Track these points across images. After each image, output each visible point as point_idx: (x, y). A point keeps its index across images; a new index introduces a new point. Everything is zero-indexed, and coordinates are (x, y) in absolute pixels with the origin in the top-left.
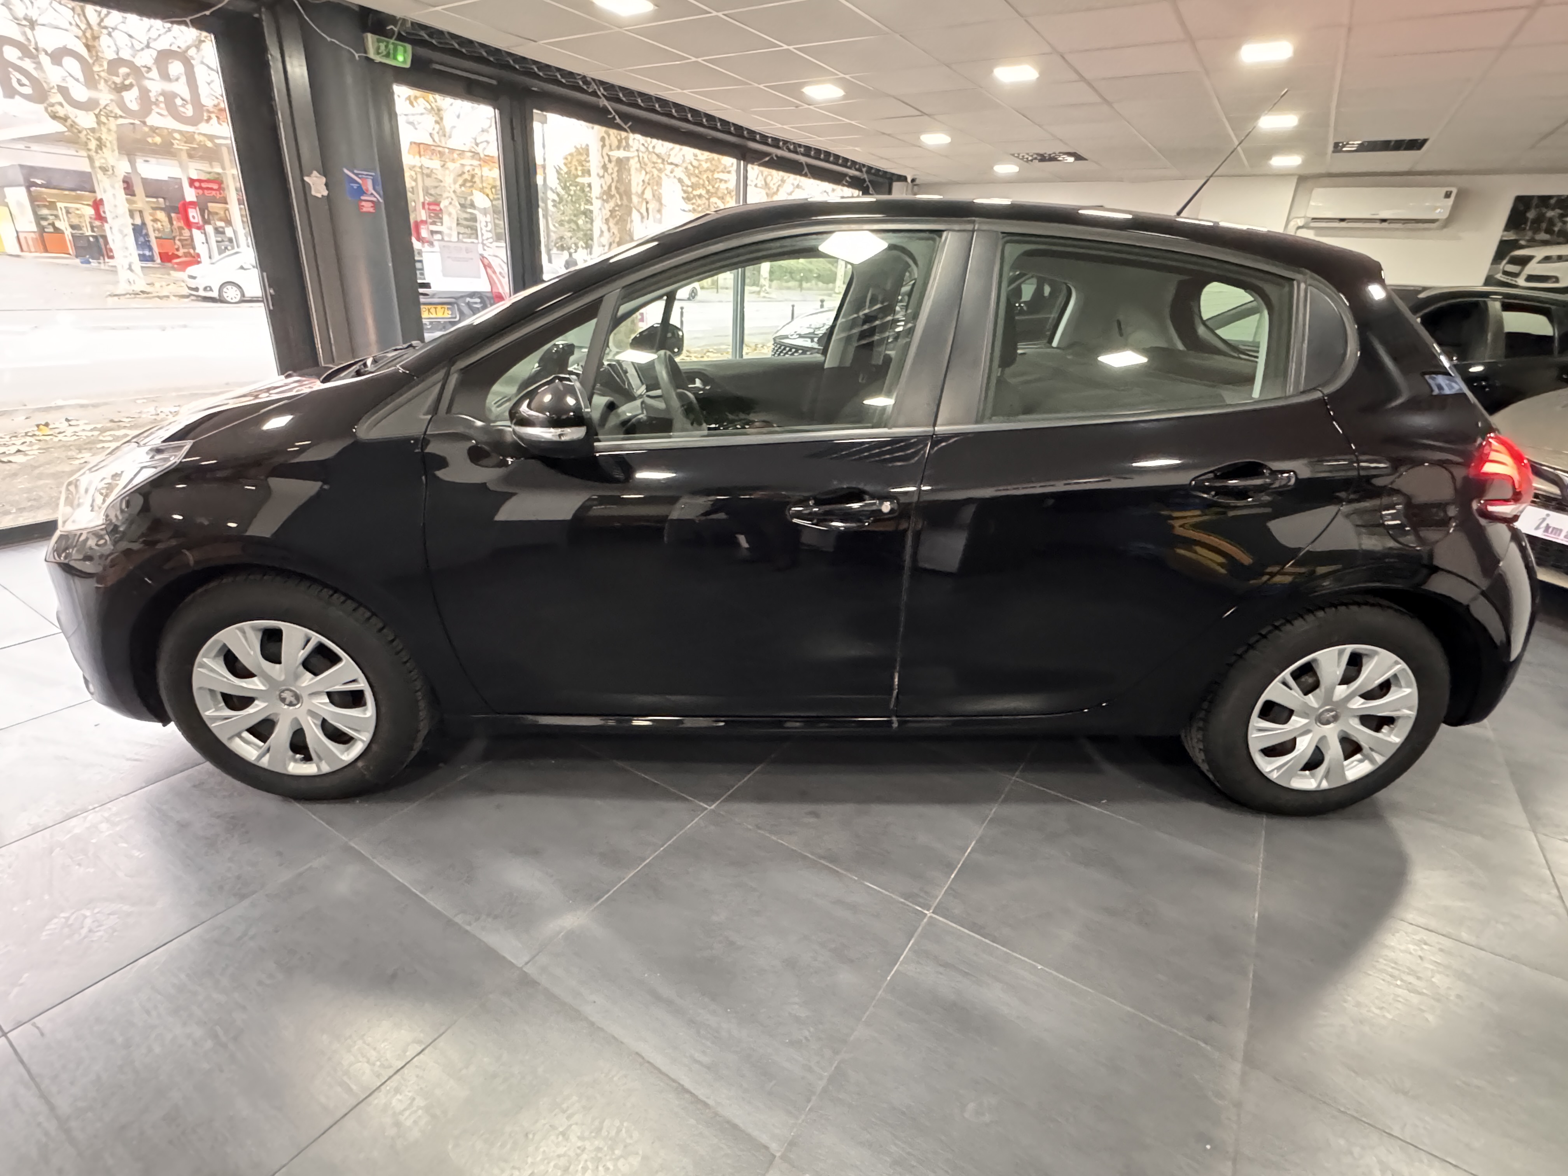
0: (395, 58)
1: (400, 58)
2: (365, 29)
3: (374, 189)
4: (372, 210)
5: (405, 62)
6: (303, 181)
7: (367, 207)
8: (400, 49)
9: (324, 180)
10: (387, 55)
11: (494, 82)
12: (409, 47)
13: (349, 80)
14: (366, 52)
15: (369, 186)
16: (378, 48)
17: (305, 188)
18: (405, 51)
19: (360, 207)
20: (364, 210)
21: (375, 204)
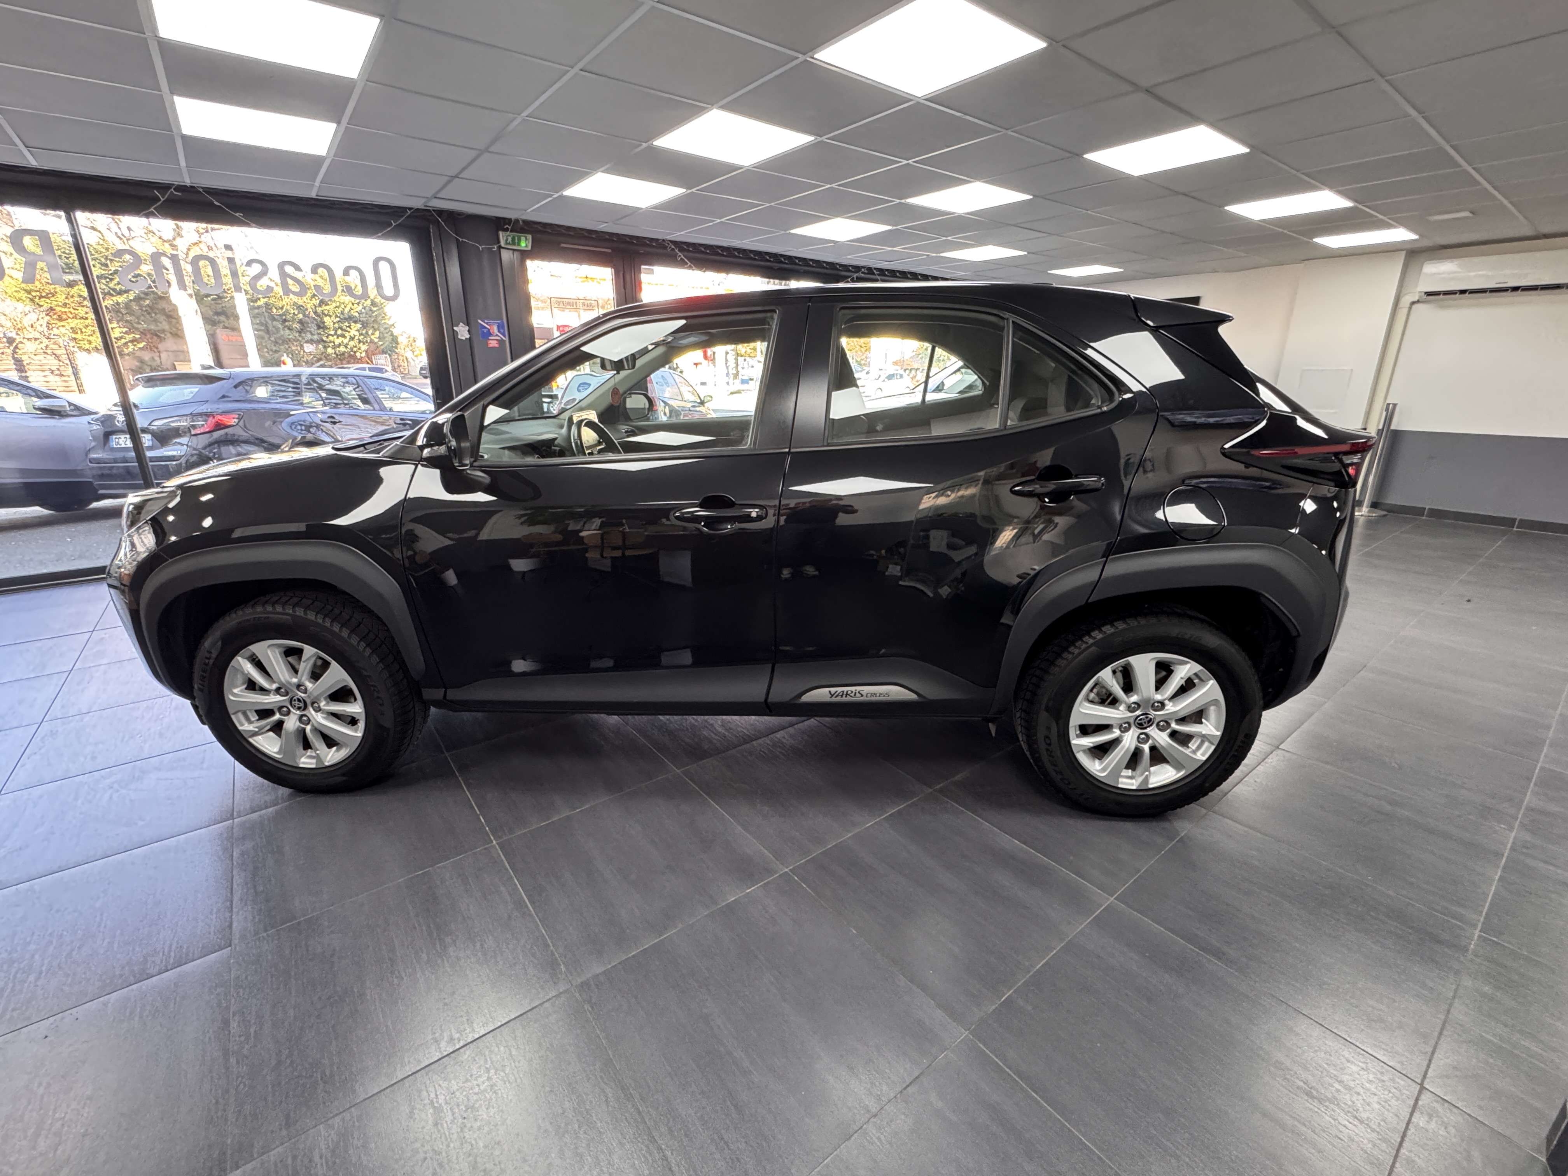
0: (519, 244)
1: (523, 244)
2: (499, 229)
3: (499, 331)
4: (497, 345)
5: (526, 246)
6: (453, 330)
7: (493, 344)
8: (523, 239)
9: (467, 328)
10: (513, 243)
11: (609, 251)
12: (530, 237)
13: (486, 262)
14: (499, 242)
15: (495, 329)
16: (507, 240)
17: (455, 334)
18: (526, 239)
19: (487, 344)
20: (491, 346)
21: (501, 342)
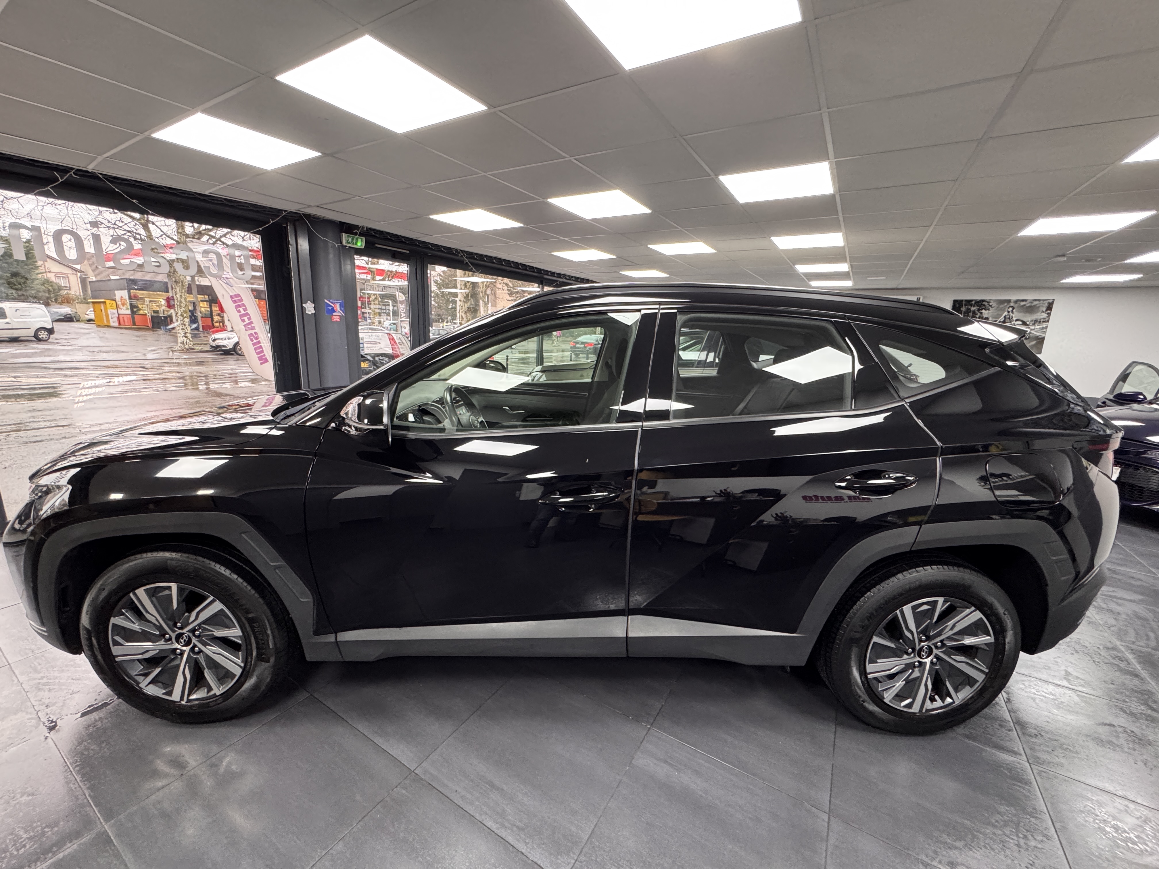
0: (356, 244)
2: (342, 231)
3: (341, 309)
4: (338, 320)
5: (361, 245)
6: (302, 307)
10: (353, 243)
11: (408, 252)
12: (364, 239)
13: (331, 256)
14: (341, 242)
15: (338, 307)
16: (348, 240)
17: (303, 309)
18: (362, 241)
19: (331, 318)
20: (334, 320)
21: (341, 317)
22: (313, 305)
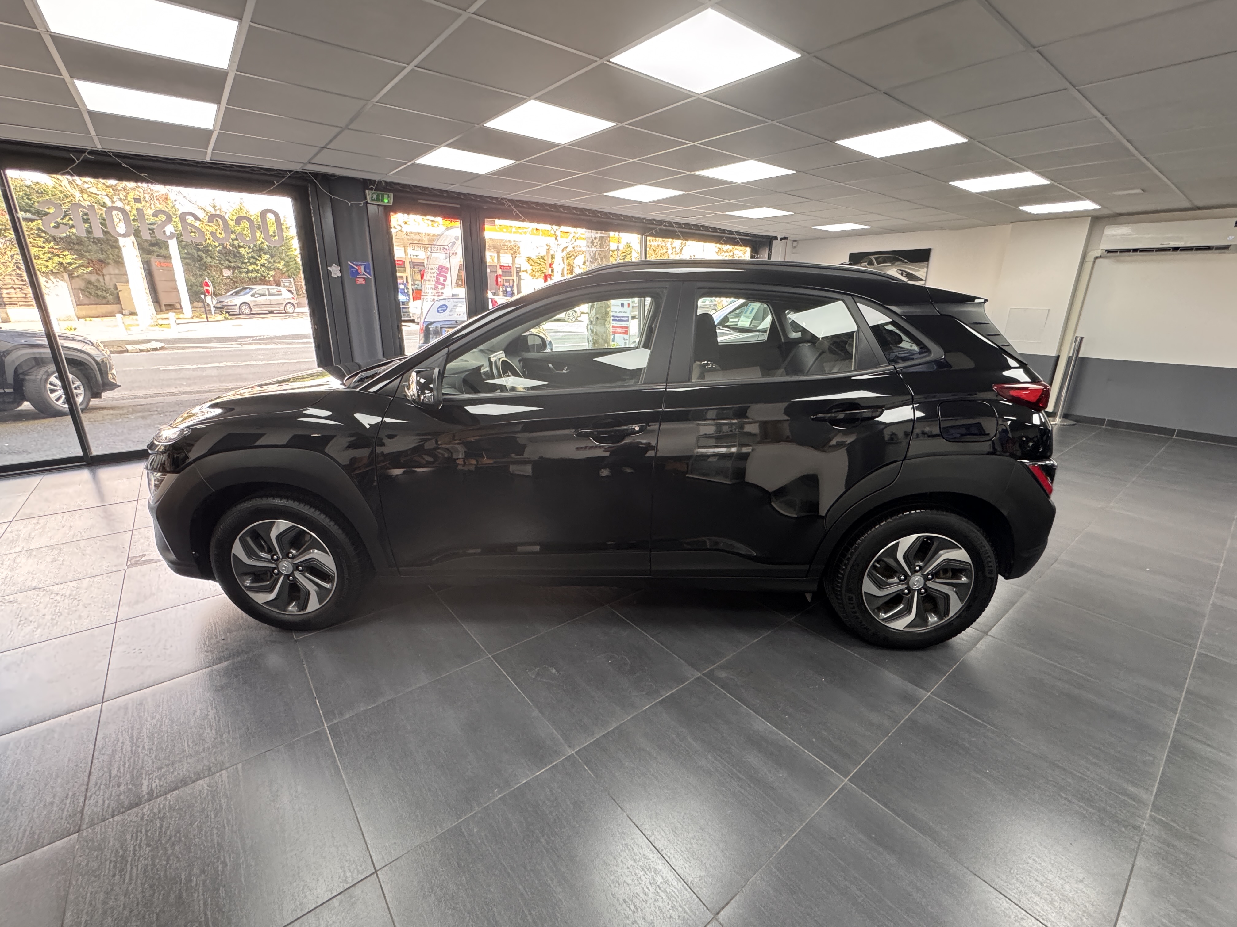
0: (382, 201)
1: (386, 201)
2: (365, 188)
3: (365, 271)
4: (363, 284)
5: (389, 202)
8: (386, 196)
10: (378, 200)
11: (459, 207)
12: (391, 195)
14: (366, 199)
15: (362, 269)
16: (372, 197)
17: (329, 273)
19: (356, 281)
20: (359, 283)
21: (366, 280)
22: (339, 268)
